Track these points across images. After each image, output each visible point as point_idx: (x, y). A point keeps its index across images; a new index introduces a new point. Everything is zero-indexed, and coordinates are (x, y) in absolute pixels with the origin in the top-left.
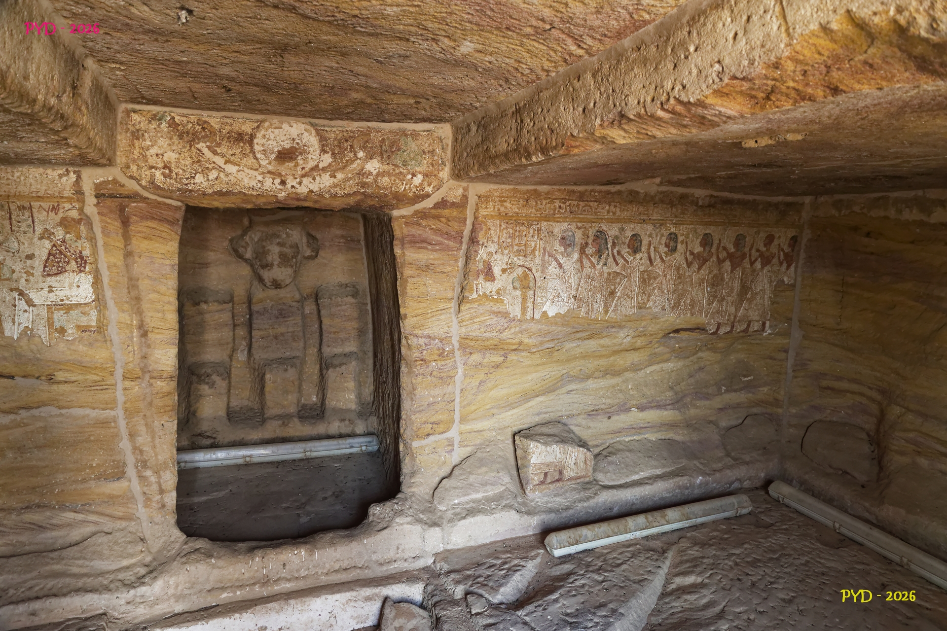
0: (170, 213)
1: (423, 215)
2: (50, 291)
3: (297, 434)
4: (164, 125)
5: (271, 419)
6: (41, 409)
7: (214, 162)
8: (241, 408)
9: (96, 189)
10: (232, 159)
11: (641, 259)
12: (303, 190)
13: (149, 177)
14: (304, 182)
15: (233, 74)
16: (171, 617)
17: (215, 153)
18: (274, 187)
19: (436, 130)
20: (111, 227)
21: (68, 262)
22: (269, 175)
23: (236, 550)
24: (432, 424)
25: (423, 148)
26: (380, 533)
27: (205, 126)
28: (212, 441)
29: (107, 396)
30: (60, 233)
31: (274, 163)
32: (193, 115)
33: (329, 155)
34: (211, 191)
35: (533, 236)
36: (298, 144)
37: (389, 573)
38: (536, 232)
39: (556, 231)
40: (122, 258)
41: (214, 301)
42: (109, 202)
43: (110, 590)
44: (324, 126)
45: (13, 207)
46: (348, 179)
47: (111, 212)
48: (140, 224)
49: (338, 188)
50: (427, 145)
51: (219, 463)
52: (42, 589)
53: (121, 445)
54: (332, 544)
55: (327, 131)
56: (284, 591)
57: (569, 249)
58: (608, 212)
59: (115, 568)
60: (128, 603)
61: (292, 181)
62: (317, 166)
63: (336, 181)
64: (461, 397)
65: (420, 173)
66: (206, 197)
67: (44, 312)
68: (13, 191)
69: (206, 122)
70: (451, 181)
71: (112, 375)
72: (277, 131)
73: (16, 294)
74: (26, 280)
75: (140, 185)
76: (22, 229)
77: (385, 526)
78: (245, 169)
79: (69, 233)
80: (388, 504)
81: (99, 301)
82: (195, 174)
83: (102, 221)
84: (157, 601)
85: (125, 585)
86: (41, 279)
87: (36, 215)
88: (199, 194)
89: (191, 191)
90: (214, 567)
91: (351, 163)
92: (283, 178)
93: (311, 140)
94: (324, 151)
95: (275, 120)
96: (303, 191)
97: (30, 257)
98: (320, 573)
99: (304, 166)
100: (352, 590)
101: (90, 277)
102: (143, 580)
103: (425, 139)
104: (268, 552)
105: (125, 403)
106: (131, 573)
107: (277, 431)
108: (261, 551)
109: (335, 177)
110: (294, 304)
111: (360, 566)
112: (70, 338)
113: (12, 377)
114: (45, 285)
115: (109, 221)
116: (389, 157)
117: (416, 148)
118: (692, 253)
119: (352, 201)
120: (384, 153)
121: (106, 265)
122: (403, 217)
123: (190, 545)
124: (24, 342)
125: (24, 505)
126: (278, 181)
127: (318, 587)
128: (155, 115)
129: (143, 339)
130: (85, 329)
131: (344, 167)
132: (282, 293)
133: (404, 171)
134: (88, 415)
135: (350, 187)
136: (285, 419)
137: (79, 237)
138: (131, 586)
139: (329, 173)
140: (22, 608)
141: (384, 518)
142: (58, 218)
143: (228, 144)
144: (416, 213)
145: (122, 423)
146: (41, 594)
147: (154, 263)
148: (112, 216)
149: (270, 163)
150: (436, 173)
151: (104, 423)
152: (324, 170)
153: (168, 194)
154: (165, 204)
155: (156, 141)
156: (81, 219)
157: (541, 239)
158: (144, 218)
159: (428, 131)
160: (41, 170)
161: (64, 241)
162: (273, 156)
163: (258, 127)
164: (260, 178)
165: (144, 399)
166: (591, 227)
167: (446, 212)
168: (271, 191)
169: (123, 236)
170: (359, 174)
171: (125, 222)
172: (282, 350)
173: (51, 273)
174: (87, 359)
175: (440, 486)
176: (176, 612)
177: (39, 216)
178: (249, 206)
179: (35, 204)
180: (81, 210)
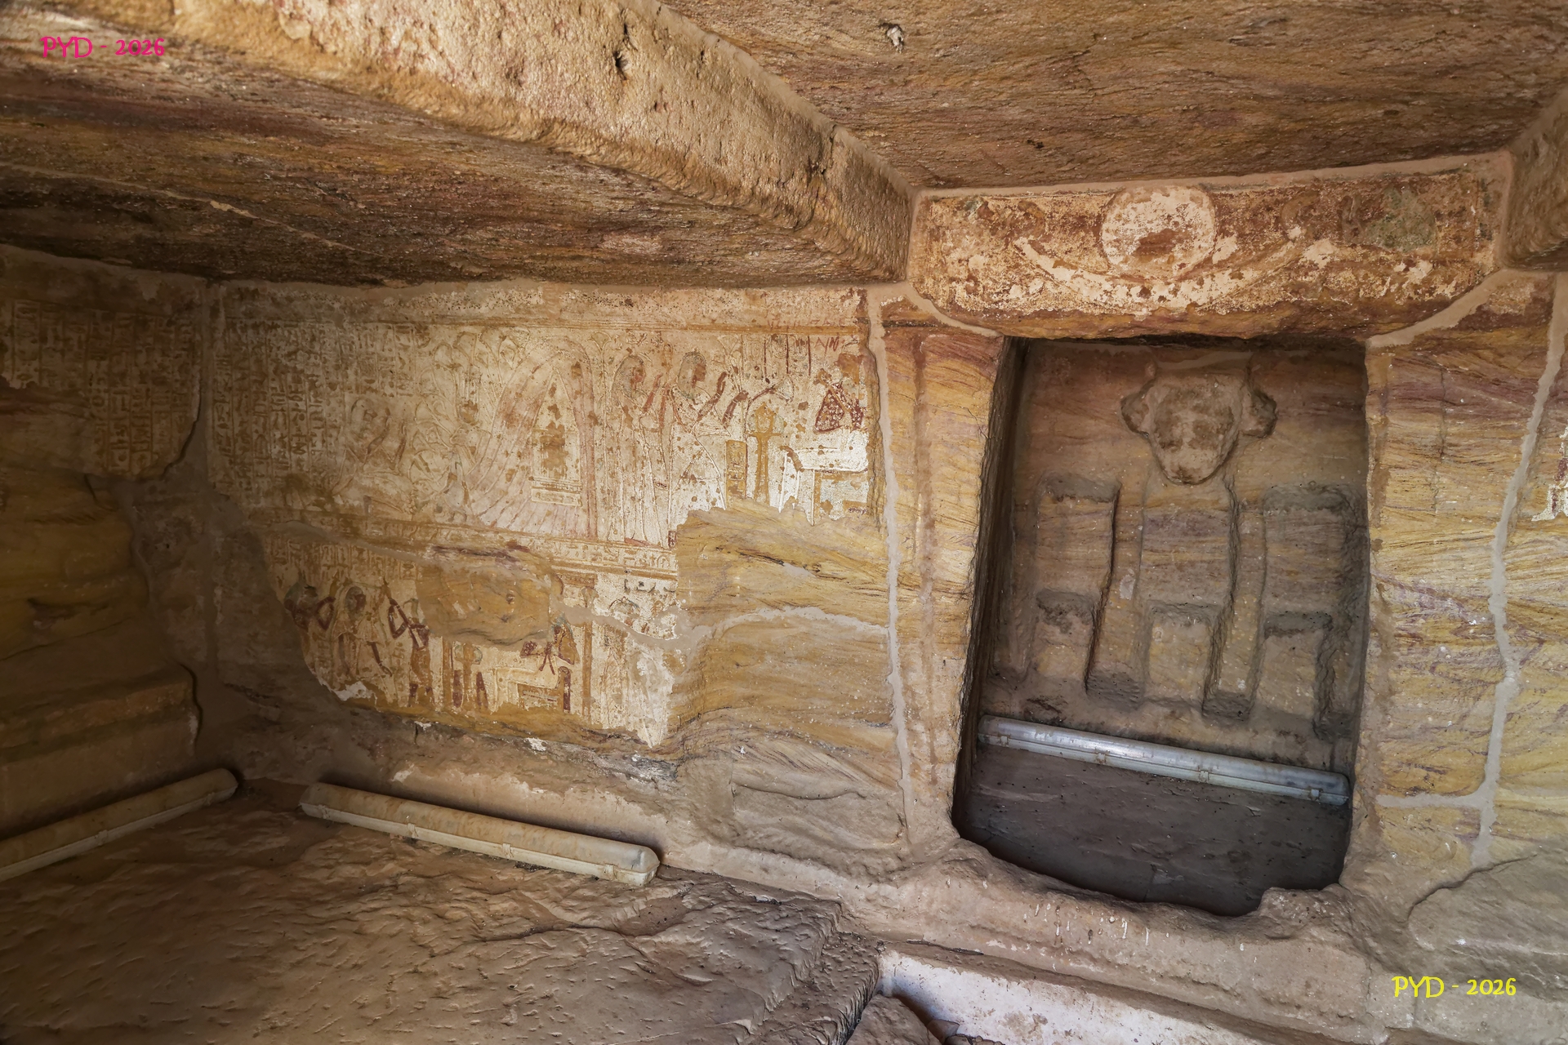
0: (980, 348)
1: (1438, 344)
2: (820, 453)
3: (1195, 738)
4: (972, 215)
5: (1153, 701)
6: (806, 609)
7: (1038, 266)
8: (1114, 676)
9: (884, 315)
10: (1066, 258)
12: (1179, 303)
13: (947, 293)
14: (1182, 289)
15: (1028, 117)
16: (917, 943)
17: (1040, 251)
18: (1130, 300)
19: (1471, 167)
20: (901, 368)
21: (842, 415)
22: (1122, 281)
23: (1022, 881)
24: (1428, 769)
25: (1436, 207)
26: (1273, 942)
27: (1030, 210)
28: (1055, 715)
29: (878, 605)
30: (837, 376)
31: (1132, 260)
32: (1013, 196)
33: (1233, 238)
34: (1030, 311)
36: (1176, 224)
37: (1284, 1023)
40: (911, 413)
41: (1085, 497)
42: (899, 333)
43: (850, 874)
44: (1228, 188)
45: (791, 342)
46: (1266, 280)
47: (902, 346)
48: (938, 364)
49: (1246, 298)
50: (1446, 201)
51: (1057, 751)
52: (780, 842)
53: (890, 678)
54: (1178, 928)
55: (1231, 196)
56: (1083, 974)
59: (862, 846)
60: (869, 901)
61: (1161, 289)
62: (1208, 260)
63: (1241, 284)
64: (1506, 730)
65: (1425, 258)
66: (1023, 321)
67: (811, 479)
68: (792, 322)
69: (1031, 204)
70: (1505, 271)
71: (884, 576)
72: (1141, 206)
73: (785, 454)
74: (797, 437)
75: (936, 306)
76: (798, 370)
77: (1287, 934)
78: (1085, 274)
79: (847, 375)
80: (1303, 896)
81: (875, 469)
82: (1010, 286)
83: (889, 360)
84: (903, 913)
85: (869, 874)
86: (812, 436)
87: (813, 352)
88: (1013, 317)
89: (1002, 312)
90: (984, 893)
91: (1275, 250)
92: (1146, 285)
93: (1202, 215)
94: (1223, 232)
95: (1139, 187)
96: (1178, 305)
97: (803, 406)
98: (1149, 971)
99: (1184, 261)
100: (1201, 1023)
101: (865, 436)
102: (891, 876)
103: (1443, 189)
104: (1068, 901)
105: (899, 619)
106: (880, 861)
107: (1161, 725)
108: (1057, 896)
109: (1240, 277)
110: (1217, 513)
111: (1227, 988)
112: (836, 518)
113: (780, 562)
114: (816, 444)
115: (899, 359)
116: (1355, 232)
117: (1420, 208)
119: (1274, 320)
120: (1345, 225)
121: (889, 422)
122: (1391, 349)
123: (961, 850)
124: (788, 517)
125: (778, 729)
126: (1137, 289)
127: (1139, 992)
128: (962, 203)
129: (928, 533)
130: (851, 507)
131: (1260, 259)
132: (1198, 493)
133: (1389, 257)
134: (854, 628)
135: (1270, 293)
136: (1177, 707)
137: (857, 381)
138: (875, 878)
139: (1230, 271)
140: (755, 857)
141: (1289, 919)
142: (836, 356)
143: (1061, 235)
144: (1421, 341)
145: (894, 648)
146: (777, 848)
147: (953, 422)
148: (904, 352)
149: (1125, 261)
150: (1466, 255)
151: (871, 643)
152: (1221, 265)
153: (972, 318)
154: (972, 334)
155: (960, 241)
156: (861, 356)
158: (943, 355)
159: (1451, 171)
160: (823, 292)
161: (840, 387)
162: (1132, 249)
163: (1111, 203)
164: (1107, 286)
165: (923, 619)
167: (1494, 337)
168: (1123, 308)
169: (915, 381)
170: (1288, 269)
171: (920, 363)
172: (1190, 591)
173: (823, 428)
174: (855, 549)
175: (1430, 899)
176: (925, 939)
177: (817, 353)
178: (1091, 335)
179: (814, 337)
180: (864, 344)
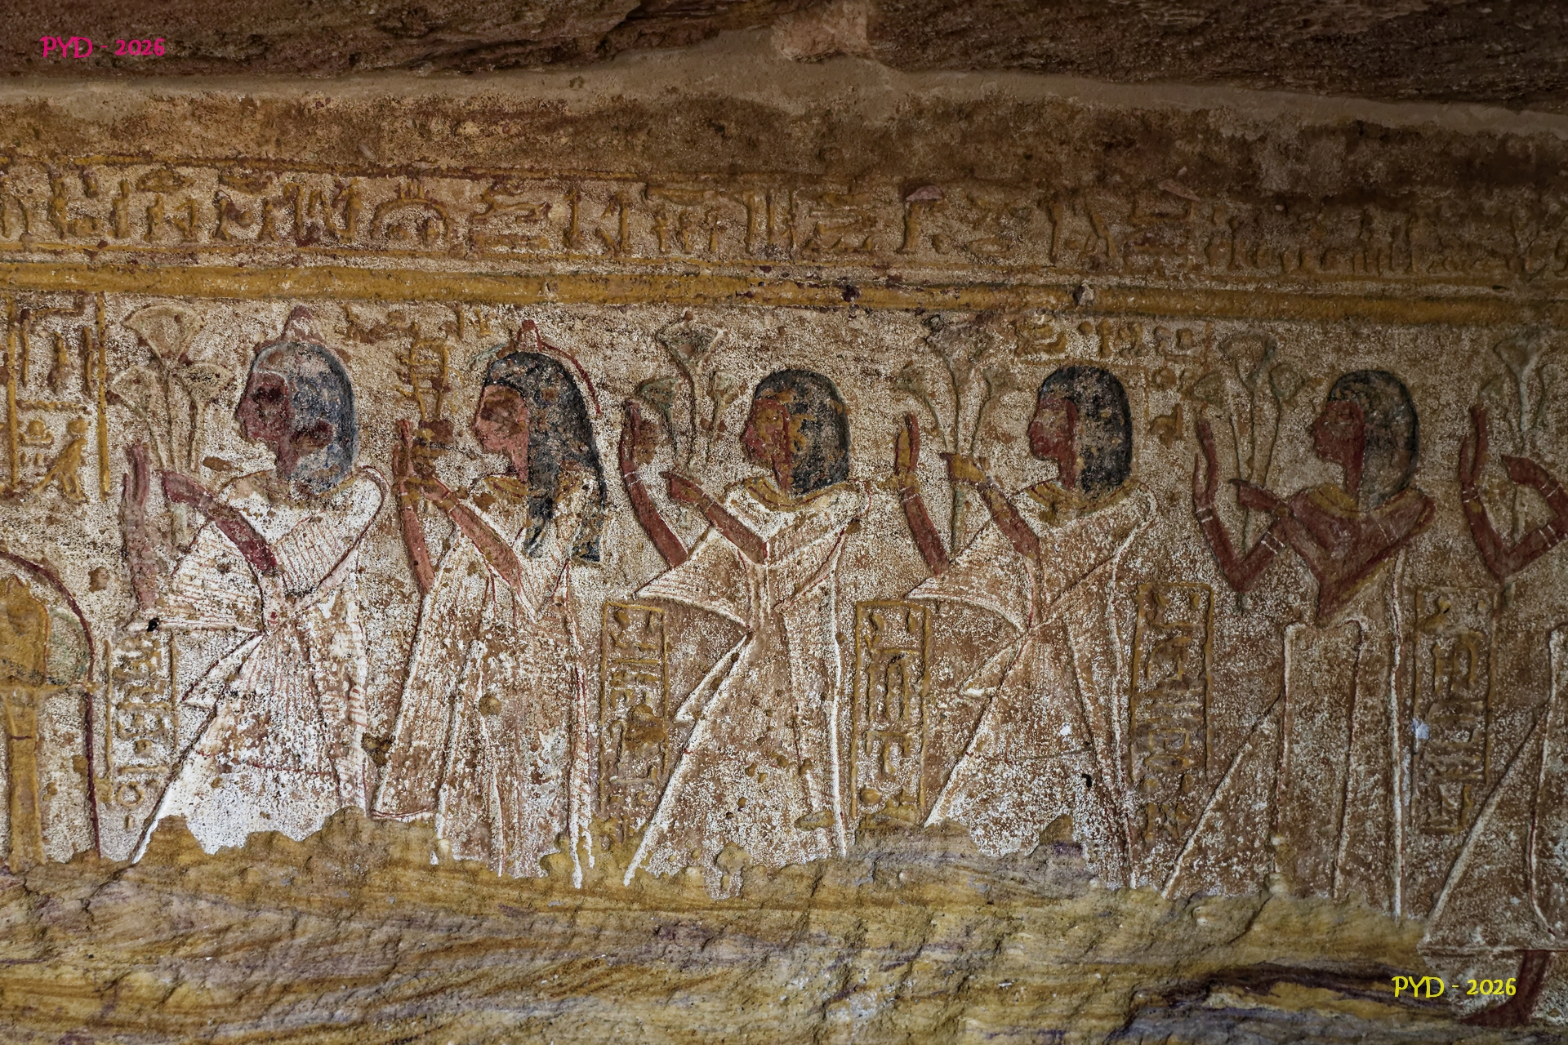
11: (855, 524)
35: (52, 381)
38: (72, 358)
39: (206, 350)
57: (314, 461)
58: (569, 237)
118: (1254, 497)
157: (112, 398)
166: (457, 329)
